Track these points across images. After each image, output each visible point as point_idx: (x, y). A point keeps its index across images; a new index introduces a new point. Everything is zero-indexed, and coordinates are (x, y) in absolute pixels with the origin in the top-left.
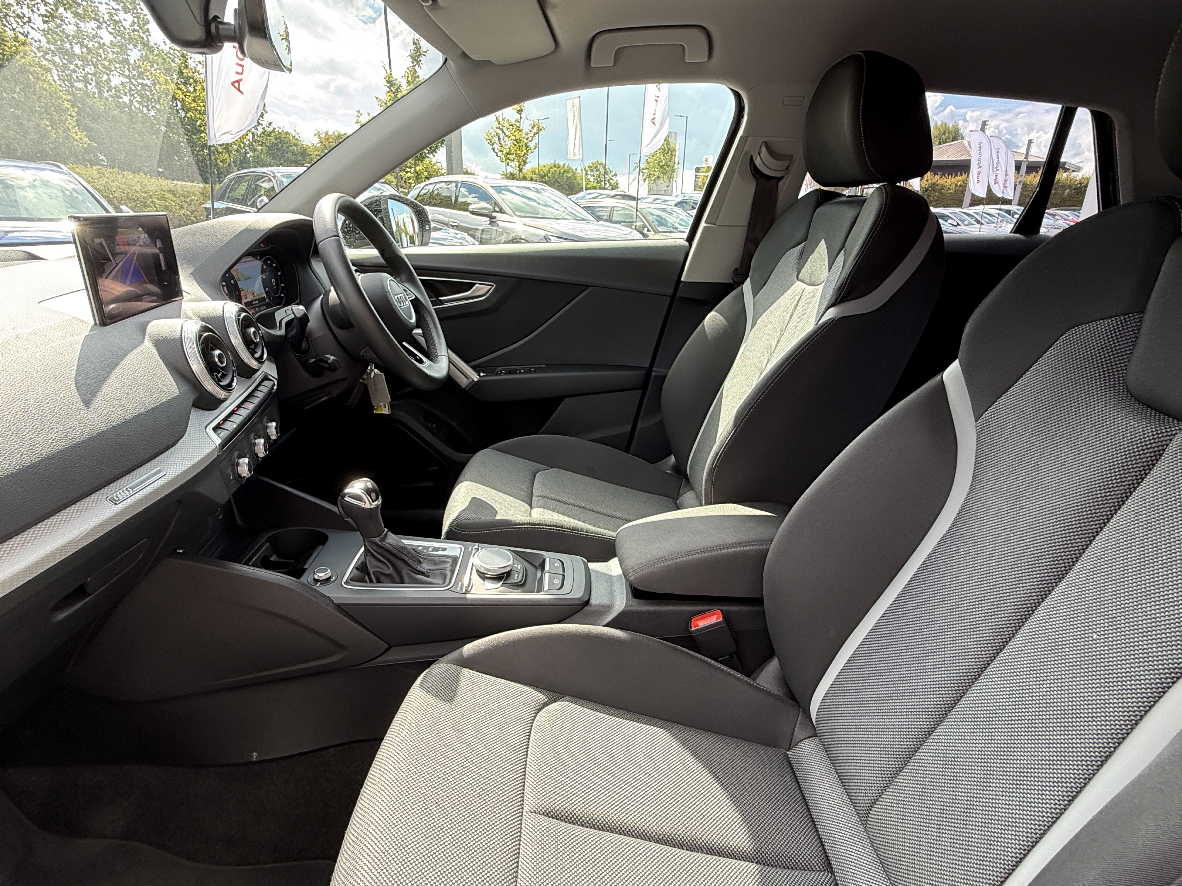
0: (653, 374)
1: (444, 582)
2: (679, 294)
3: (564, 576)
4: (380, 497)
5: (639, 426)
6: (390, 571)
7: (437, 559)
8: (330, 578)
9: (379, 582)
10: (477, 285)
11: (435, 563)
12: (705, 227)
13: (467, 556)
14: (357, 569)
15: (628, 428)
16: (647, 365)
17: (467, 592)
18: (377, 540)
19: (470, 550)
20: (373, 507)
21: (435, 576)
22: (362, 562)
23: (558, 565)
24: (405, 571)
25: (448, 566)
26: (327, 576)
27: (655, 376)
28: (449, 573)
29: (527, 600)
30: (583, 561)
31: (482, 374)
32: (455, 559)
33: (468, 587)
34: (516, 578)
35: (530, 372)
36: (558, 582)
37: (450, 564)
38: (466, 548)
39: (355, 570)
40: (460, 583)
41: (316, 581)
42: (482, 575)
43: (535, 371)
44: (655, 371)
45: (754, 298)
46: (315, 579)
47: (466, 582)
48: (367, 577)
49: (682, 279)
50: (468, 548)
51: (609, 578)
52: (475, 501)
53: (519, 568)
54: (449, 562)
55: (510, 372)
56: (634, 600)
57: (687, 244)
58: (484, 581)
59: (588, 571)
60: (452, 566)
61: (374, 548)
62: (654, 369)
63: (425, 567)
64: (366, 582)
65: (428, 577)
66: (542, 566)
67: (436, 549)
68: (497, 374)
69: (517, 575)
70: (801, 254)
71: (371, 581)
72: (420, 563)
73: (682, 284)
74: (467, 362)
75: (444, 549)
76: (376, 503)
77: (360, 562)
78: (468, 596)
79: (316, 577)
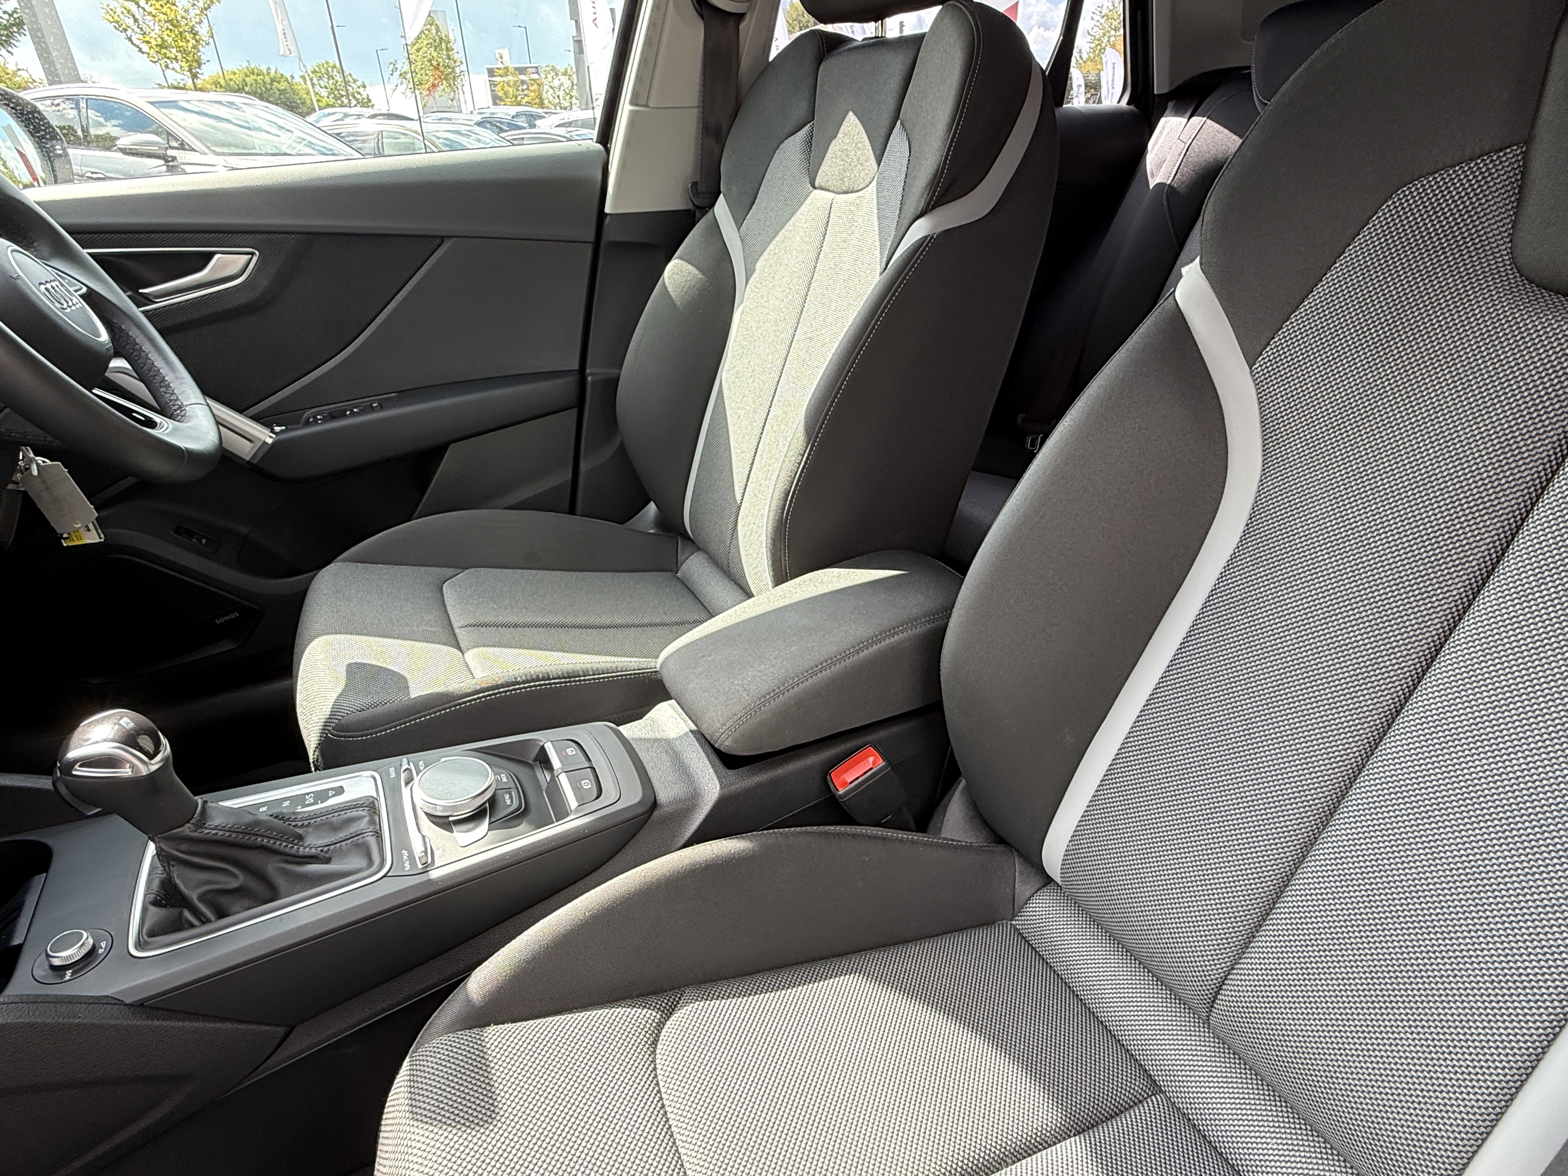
0: (589, 379)
1: (371, 863)
2: (609, 235)
3: (593, 768)
4: (164, 741)
5: (583, 467)
6: (239, 880)
7: (335, 819)
8: (92, 953)
9: (222, 913)
10: (217, 256)
11: (335, 828)
12: (631, 111)
13: (393, 791)
14: (156, 903)
15: (566, 475)
16: (576, 366)
17: (427, 867)
18: (187, 830)
19: (393, 775)
20: (153, 768)
21: (342, 853)
22: (163, 883)
23: (572, 751)
24: (272, 867)
25: (363, 824)
26: (84, 951)
27: (593, 382)
28: (372, 841)
29: (548, 840)
30: (609, 727)
31: (277, 429)
32: (371, 806)
33: (426, 852)
34: (508, 802)
35: (372, 409)
36: (588, 784)
37: (367, 819)
38: (384, 776)
39: (152, 909)
40: (405, 853)
41: (59, 970)
42: (444, 822)
43: (381, 407)
44: (591, 374)
45: (739, 230)
46: (54, 968)
47: (418, 848)
48: (187, 914)
49: (607, 210)
50: (388, 773)
51: (668, 747)
52: (356, 671)
53: (505, 780)
54: (363, 817)
55: (333, 417)
56: (730, 772)
57: (599, 147)
58: (452, 831)
59: (625, 742)
60: (372, 822)
61: (184, 847)
62: (588, 371)
63: (314, 842)
64: (192, 926)
65: (328, 861)
66: (543, 760)
67: (322, 796)
68: (307, 423)
69: (507, 797)
70: (809, 142)
71: (205, 921)
72: (300, 838)
73: (607, 220)
74: (240, 411)
75: (340, 791)
76: (159, 757)
77: (156, 884)
78: (434, 874)
79: (56, 962)
